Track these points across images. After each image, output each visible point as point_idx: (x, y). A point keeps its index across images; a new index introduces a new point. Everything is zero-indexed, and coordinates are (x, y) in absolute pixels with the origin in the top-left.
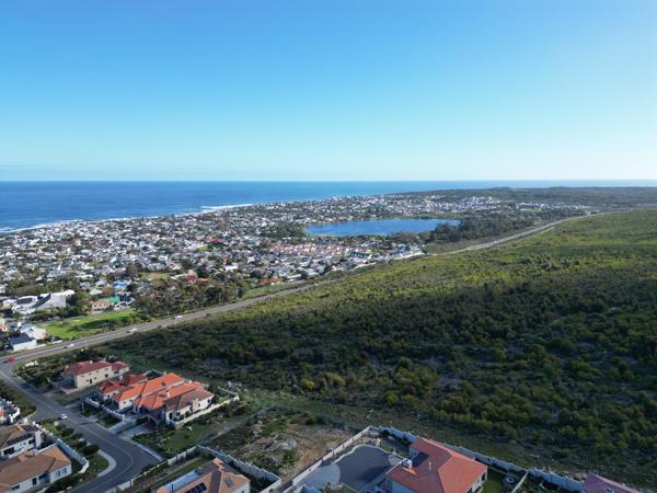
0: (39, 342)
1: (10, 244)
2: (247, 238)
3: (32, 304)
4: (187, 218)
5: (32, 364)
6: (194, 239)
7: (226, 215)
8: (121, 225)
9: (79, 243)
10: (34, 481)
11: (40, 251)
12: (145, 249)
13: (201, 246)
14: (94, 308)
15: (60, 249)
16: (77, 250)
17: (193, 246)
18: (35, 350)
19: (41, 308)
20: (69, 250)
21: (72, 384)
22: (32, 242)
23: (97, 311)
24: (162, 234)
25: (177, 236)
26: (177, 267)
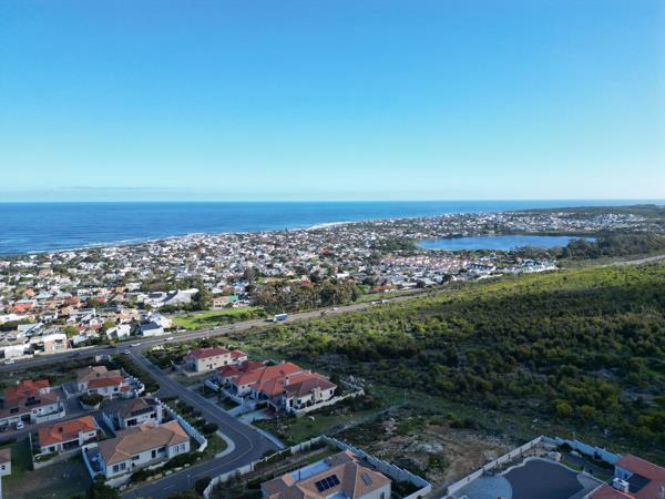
0: (166, 330)
2: (356, 250)
3: (162, 299)
4: (300, 232)
5: (158, 348)
6: (306, 250)
7: (336, 230)
8: (241, 237)
9: (203, 251)
10: (154, 453)
11: (171, 257)
12: (261, 257)
13: (312, 256)
14: (215, 304)
15: (187, 256)
16: (202, 257)
17: (305, 256)
18: (163, 337)
19: (169, 302)
20: (195, 256)
21: (194, 368)
22: (165, 250)
23: (217, 307)
24: (276, 245)
25: (291, 247)
26: (291, 273)
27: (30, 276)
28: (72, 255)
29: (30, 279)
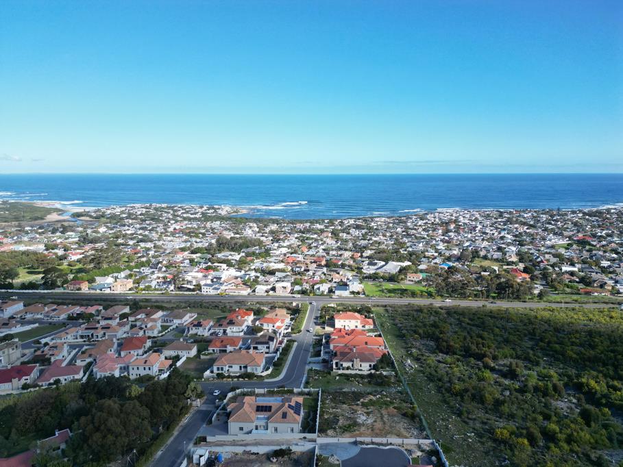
0: (353, 293)
1: (405, 222)
3: (376, 267)
5: (333, 305)
6: (561, 234)
9: (452, 226)
10: (241, 367)
12: (502, 238)
13: (562, 242)
15: (435, 230)
17: (553, 240)
18: (347, 298)
19: (379, 271)
22: (421, 223)
23: (408, 282)
24: (531, 226)
25: (546, 230)
26: (514, 259)
27: (315, 236)
28: (352, 222)
29: (312, 238)
